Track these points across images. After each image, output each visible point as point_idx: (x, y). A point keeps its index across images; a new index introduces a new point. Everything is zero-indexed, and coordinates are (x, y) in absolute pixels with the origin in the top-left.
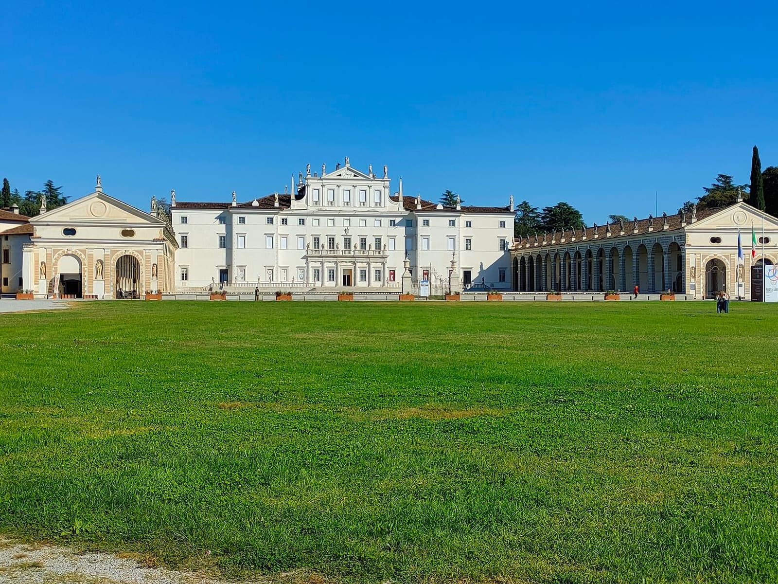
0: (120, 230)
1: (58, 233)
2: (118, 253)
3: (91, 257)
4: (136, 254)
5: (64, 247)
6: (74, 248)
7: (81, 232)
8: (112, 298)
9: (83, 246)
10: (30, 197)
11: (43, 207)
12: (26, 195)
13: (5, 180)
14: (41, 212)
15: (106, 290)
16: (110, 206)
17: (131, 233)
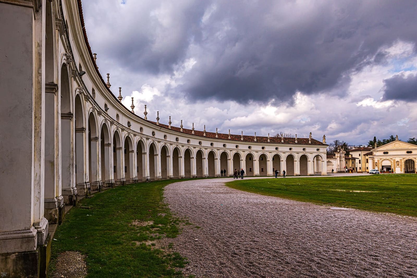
0: (406, 151)
1: (382, 153)
2: (406, 159)
3: (394, 160)
4: (413, 159)
5: (384, 158)
6: (388, 158)
7: (390, 153)
8: (403, 173)
9: (391, 157)
10: (384, 141)
11: (376, 146)
12: (383, 141)
13: (375, 137)
14: (375, 148)
15: (401, 171)
16: (402, 144)
17: (411, 152)
